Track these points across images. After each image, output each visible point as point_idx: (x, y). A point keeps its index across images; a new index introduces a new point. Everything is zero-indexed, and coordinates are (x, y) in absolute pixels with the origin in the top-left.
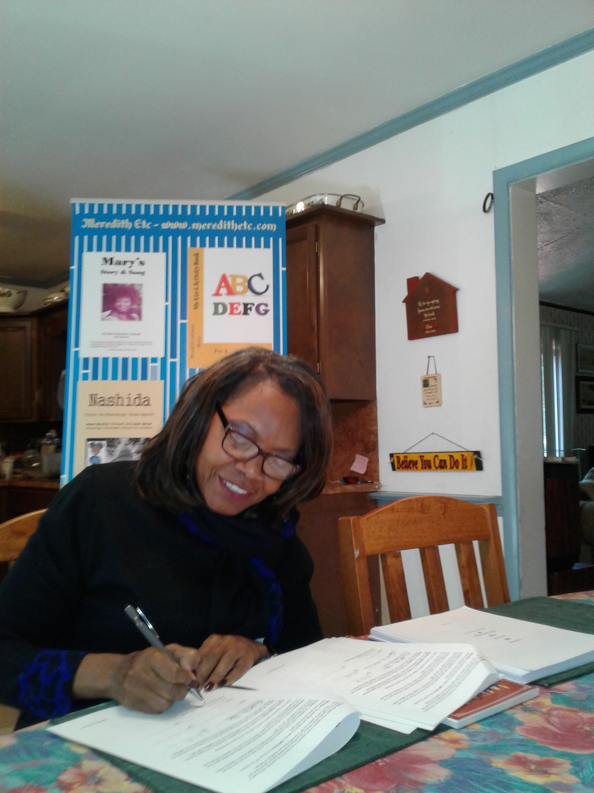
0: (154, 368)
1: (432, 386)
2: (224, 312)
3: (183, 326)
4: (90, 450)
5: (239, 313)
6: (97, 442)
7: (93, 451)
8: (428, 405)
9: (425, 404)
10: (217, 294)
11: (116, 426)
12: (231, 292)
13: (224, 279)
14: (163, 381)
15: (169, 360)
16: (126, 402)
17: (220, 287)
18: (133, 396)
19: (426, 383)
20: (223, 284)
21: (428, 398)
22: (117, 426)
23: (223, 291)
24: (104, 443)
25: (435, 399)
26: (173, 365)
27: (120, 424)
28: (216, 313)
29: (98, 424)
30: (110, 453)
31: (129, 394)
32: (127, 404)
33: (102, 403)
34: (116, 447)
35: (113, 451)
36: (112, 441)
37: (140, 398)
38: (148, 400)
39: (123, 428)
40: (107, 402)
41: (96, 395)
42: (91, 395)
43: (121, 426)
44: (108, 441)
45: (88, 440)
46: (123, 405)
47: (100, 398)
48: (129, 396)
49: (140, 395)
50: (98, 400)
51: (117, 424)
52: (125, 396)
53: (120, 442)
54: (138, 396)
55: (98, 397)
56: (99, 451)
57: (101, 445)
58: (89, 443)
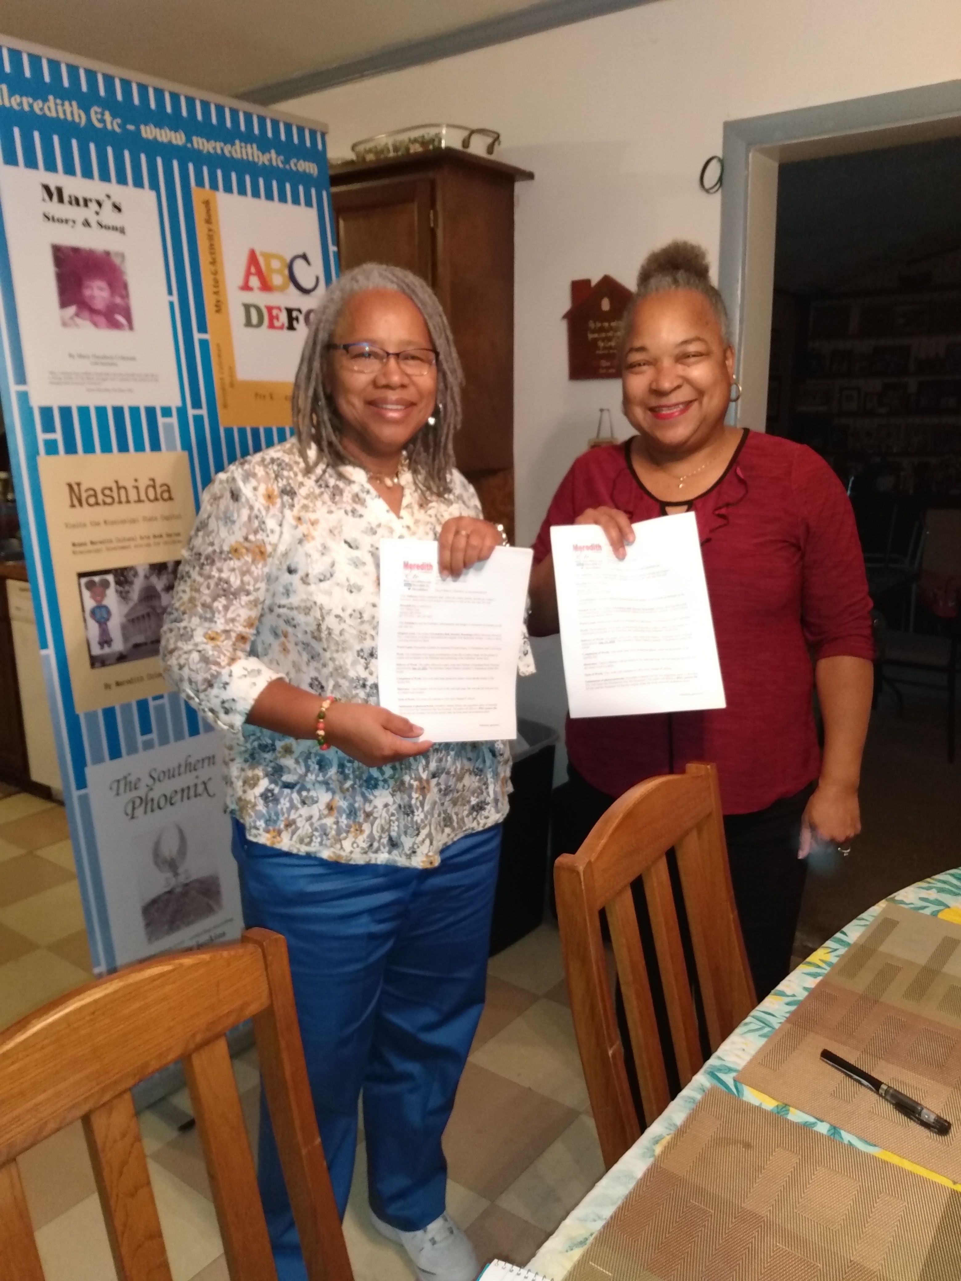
0: (168, 427)
2: (260, 323)
3: (204, 344)
4: (86, 594)
5: (281, 328)
6: (97, 579)
7: (93, 597)
10: (246, 287)
11: (124, 544)
12: (266, 287)
13: (253, 258)
14: (186, 454)
15: (191, 412)
16: (133, 495)
17: (248, 274)
18: (142, 486)
20: (253, 270)
22: (126, 544)
23: (254, 282)
24: (110, 578)
26: (198, 420)
27: (129, 539)
28: (248, 323)
29: (92, 543)
30: (124, 596)
31: (136, 480)
32: (136, 498)
33: (92, 500)
34: (131, 583)
35: (128, 592)
36: (123, 575)
37: (154, 487)
38: (169, 491)
39: (136, 546)
40: (100, 497)
41: (79, 484)
42: (70, 486)
43: (132, 544)
44: (116, 576)
45: (81, 575)
46: (128, 502)
47: (87, 490)
48: (136, 484)
49: (153, 480)
50: (84, 495)
51: (124, 540)
52: (129, 484)
53: (136, 574)
54: (151, 483)
55: (83, 488)
56: (103, 595)
57: (106, 584)
58: (84, 580)
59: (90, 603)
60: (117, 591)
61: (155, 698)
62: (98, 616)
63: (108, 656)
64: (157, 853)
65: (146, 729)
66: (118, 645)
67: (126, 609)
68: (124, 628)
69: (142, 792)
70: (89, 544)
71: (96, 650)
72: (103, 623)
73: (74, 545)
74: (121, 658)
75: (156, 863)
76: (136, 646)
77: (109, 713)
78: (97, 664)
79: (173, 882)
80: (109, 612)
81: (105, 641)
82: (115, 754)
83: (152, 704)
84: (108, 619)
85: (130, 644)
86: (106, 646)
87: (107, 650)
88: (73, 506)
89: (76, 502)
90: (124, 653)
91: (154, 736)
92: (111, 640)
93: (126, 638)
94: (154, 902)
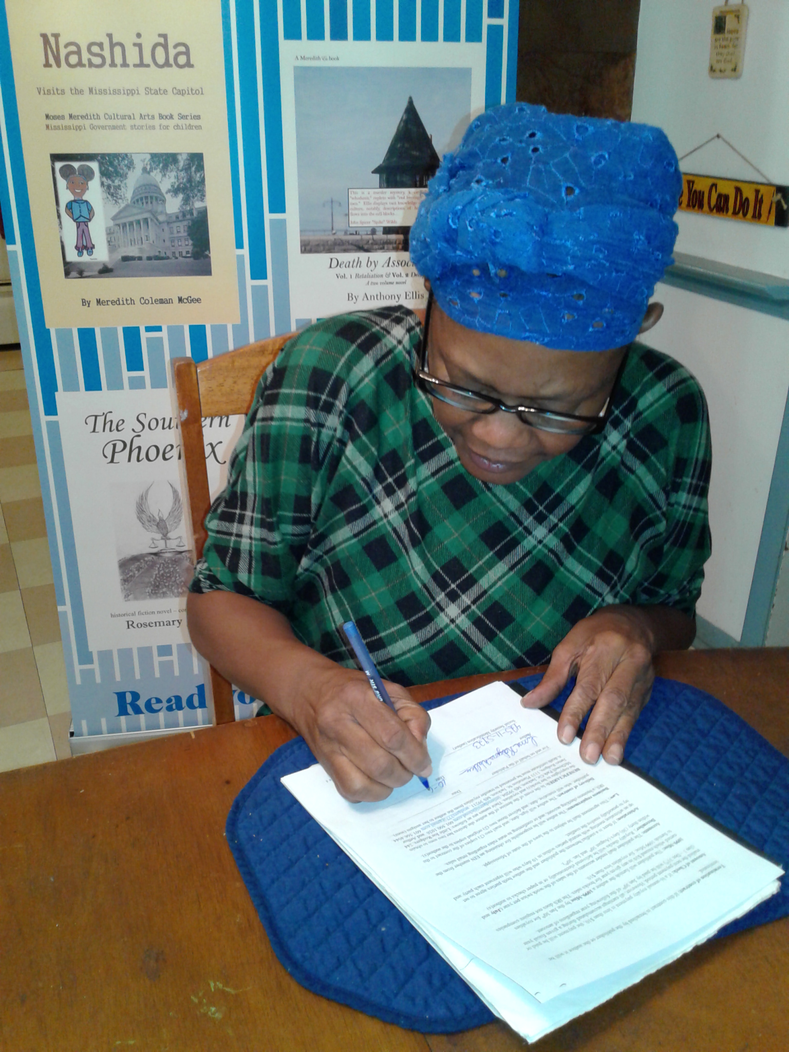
1: (730, 32)
4: (62, 183)
6: (76, 165)
7: (71, 187)
8: (718, 74)
9: (712, 69)
11: (117, 121)
16: (133, 56)
18: (147, 44)
19: (719, 26)
21: (719, 58)
22: (120, 122)
25: (730, 61)
27: (124, 117)
29: (71, 116)
30: (112, 192)
31: (139, 35)
32: (137, 61)
33: (74, 59)
34: (124, 176)
35: (119, 187)
36: (112, 164)
37: (165, 47)
38: (187, 53)
39: (133, 127)
40: (85, 56)
41: (56, 36)
42: (44, 36)
43: (128, 123)
44: (101, 164)
45: (55, 158)
46: (125, 65)
47: (66, 46)
48: (138, 41)
49: (165, 36)
50: (63, 52)
51: (116, 117)
52: (129, 40)
53: (130, 166)
54: (162, 40)
55: (62, 41)
56: (85, 188)
57: (89, 174)
58: (59, 165)
59: (66, 196)
60: (102, 184)
61: (149, 329)
62: (76, 214)
63: (88, 265)
64: (141, 509)
65: (135, 363)
66: (101, 254)
67: (115, 210)
68: (109, 232)
69: (127, 436)
70: (67, 117)
71: (72, 256)
72: (82, 224)
73: (47, 116)
74: (105, 271)
75: (140, 519)
76: (125, 259)
77: (87, 336)
78: (74, 274)
79: (161, 545)
80: (90, 210)
81: (85, 246)
82: (93, 384)
83: (144, 335)
84: (90, 220)
85: (118, 256)
86: (85, 252)
87: (85, 258)
88: (47, 65)
89: (52, 61)
90: (110, 266)
91: (146, 373)
92: (93, 247)
93: (112, 246)
94: (135, 559)
